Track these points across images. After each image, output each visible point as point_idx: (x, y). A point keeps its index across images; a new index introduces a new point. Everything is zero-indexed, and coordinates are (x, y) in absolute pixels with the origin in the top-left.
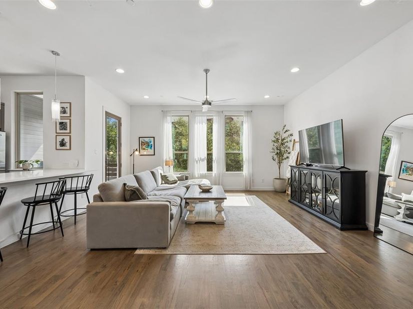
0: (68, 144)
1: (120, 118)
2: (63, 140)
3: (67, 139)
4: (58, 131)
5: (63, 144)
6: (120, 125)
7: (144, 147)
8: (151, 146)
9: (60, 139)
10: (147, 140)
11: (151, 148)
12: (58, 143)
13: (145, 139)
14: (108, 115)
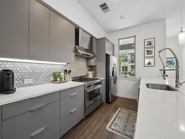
4: (146, 56)
10: (170, 60)
11: (173, 65)
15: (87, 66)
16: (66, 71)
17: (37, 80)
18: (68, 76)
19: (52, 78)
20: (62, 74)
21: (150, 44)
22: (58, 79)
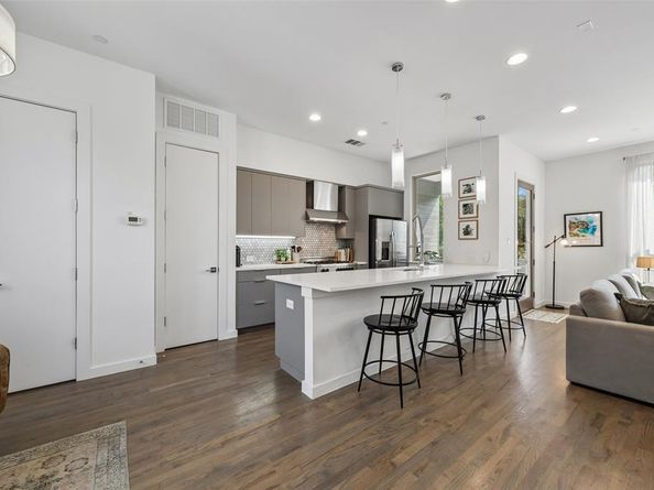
0: (474, 232)
1: (533, 186)
2: (468, 227)
3: (473, 225)
4: (462, 216)
5: (467, 232)
6: (532, 196)
7: (575, 231)
8: (594, 230)
9: (463, 225)
10: (583, 218)
11: (593, 233)
12: (462, 231)
13: (578, 216)
14: (521, 184)
15: (337, 239)
16: (293, 247)
17: (258, 258)
18: (296, 255)
19: (275, 258)
20: (289, 252)
21: (470, 191)
22: (283, 259)
